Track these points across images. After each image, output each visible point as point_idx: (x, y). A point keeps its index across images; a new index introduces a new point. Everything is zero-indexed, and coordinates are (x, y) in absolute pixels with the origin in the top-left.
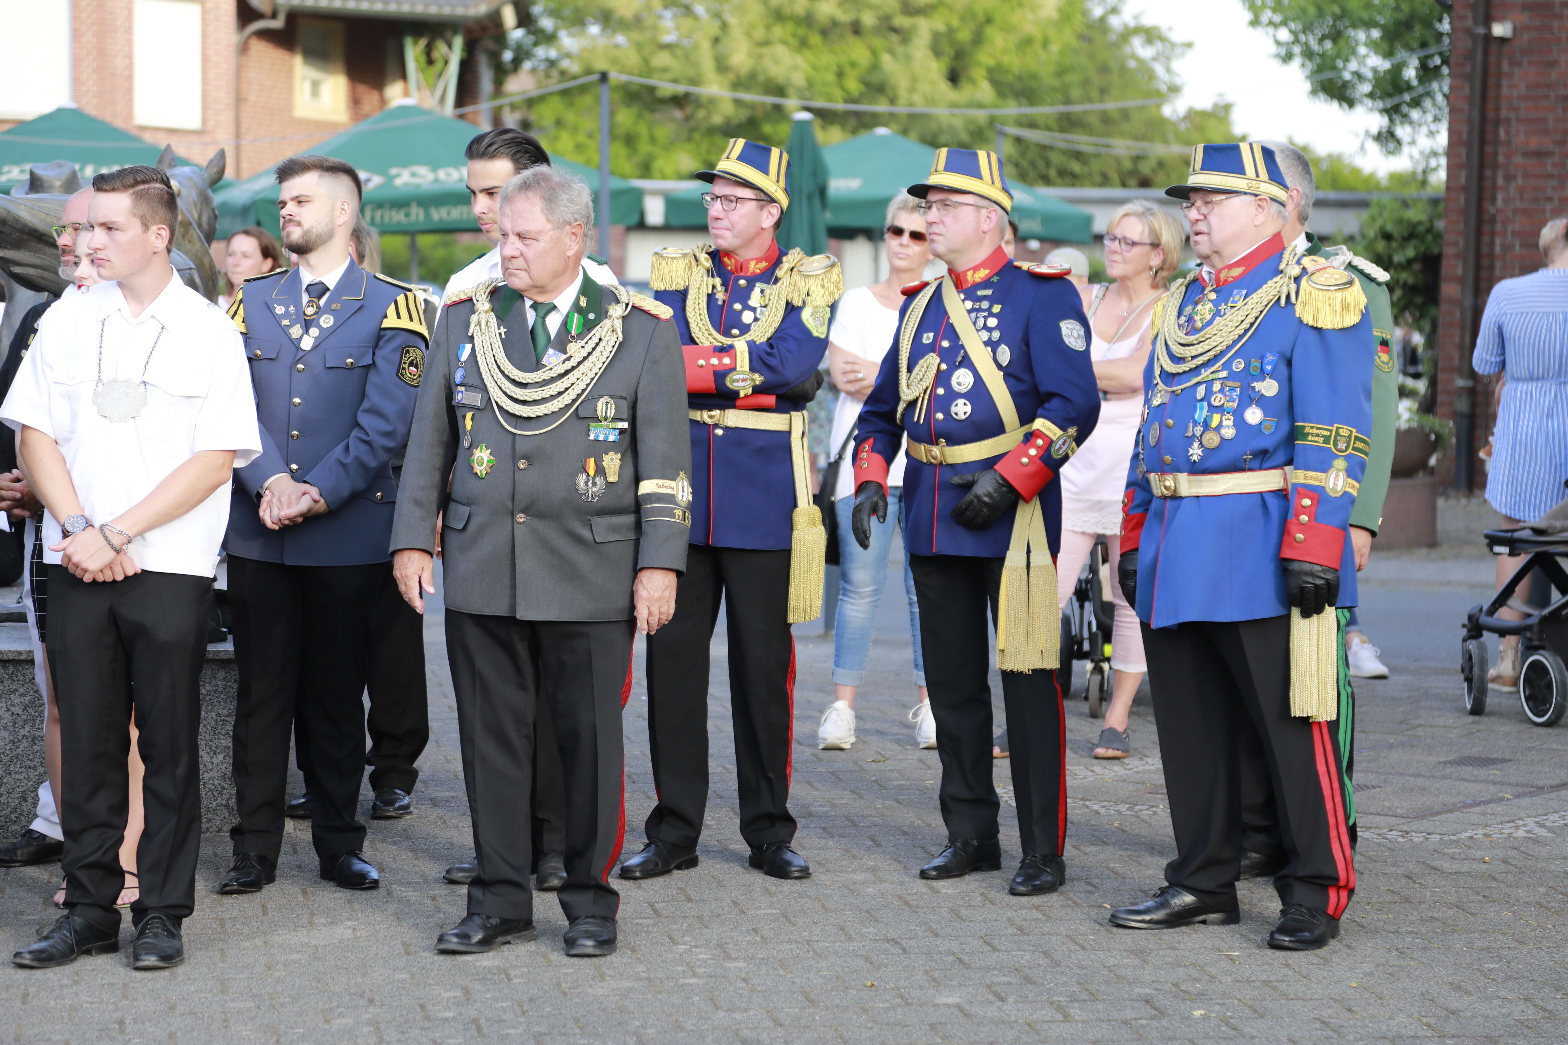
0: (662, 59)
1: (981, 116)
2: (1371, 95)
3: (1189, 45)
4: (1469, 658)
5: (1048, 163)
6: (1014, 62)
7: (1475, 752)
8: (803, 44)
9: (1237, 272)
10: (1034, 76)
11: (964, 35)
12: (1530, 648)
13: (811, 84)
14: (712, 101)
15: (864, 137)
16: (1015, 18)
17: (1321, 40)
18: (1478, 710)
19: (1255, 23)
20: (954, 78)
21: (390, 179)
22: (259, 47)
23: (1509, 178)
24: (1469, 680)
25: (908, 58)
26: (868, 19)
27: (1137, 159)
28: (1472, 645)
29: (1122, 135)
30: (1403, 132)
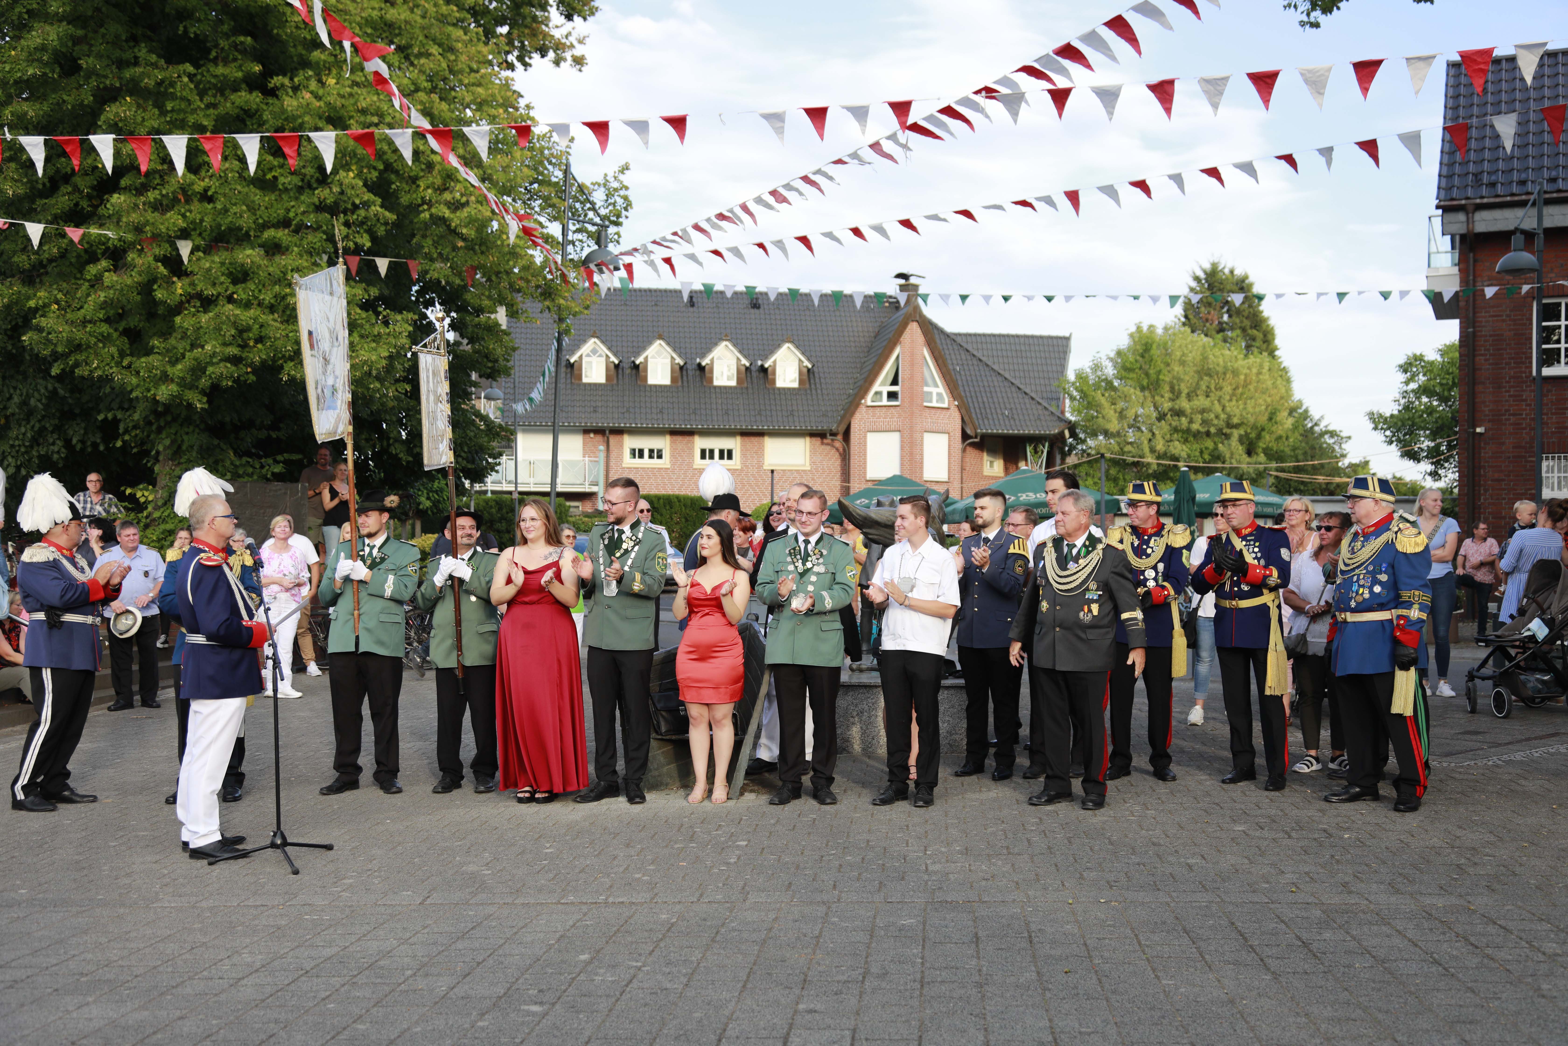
0: (1128, 448)
1: (1261, 467)
2: (1427, 457)
3: (1349, 438)
4: (1469, 689)
5: (1290, 486)
6: (1274, 446)
7: (1472, 728)
8: (1186, 441)
9: (1372, 529)
10: (1283, 451)
11: (1253, 435)
12: (1495, 686)
13: (1189, 456)
14: (1149, 464)
15: (1211, 477)
16: (1274, 428)
17: (1405, 435)
18: (1473, 711)
19: (1375, 428)
20: (1249, 453)
21: (1018, 498)
22: (969, 449)
23: (1486, 490)
24: (1469, 699)
25: (1230, 445)
26: (1213, 430)
27: (1327, 484)
28: (1470, 684)
29: (1321, 474)
30: (1441, 472)
